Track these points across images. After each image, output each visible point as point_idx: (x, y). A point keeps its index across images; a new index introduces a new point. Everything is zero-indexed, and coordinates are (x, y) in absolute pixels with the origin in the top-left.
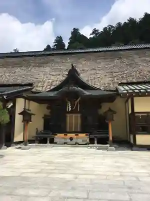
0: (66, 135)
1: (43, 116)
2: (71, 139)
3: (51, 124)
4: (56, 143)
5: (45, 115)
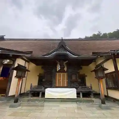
1: (38, 74)
3: (44, 80)
5: (40, 74)
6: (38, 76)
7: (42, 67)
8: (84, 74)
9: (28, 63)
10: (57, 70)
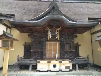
0: (50, 62)
1: (24, 43)
2: (55, 66)
3: (32, 51)
4: (39, 71)
6: (23, 45)
7: (29, 35)
8: (78, 43)
9: (10, 30)
10: (48, 38)
